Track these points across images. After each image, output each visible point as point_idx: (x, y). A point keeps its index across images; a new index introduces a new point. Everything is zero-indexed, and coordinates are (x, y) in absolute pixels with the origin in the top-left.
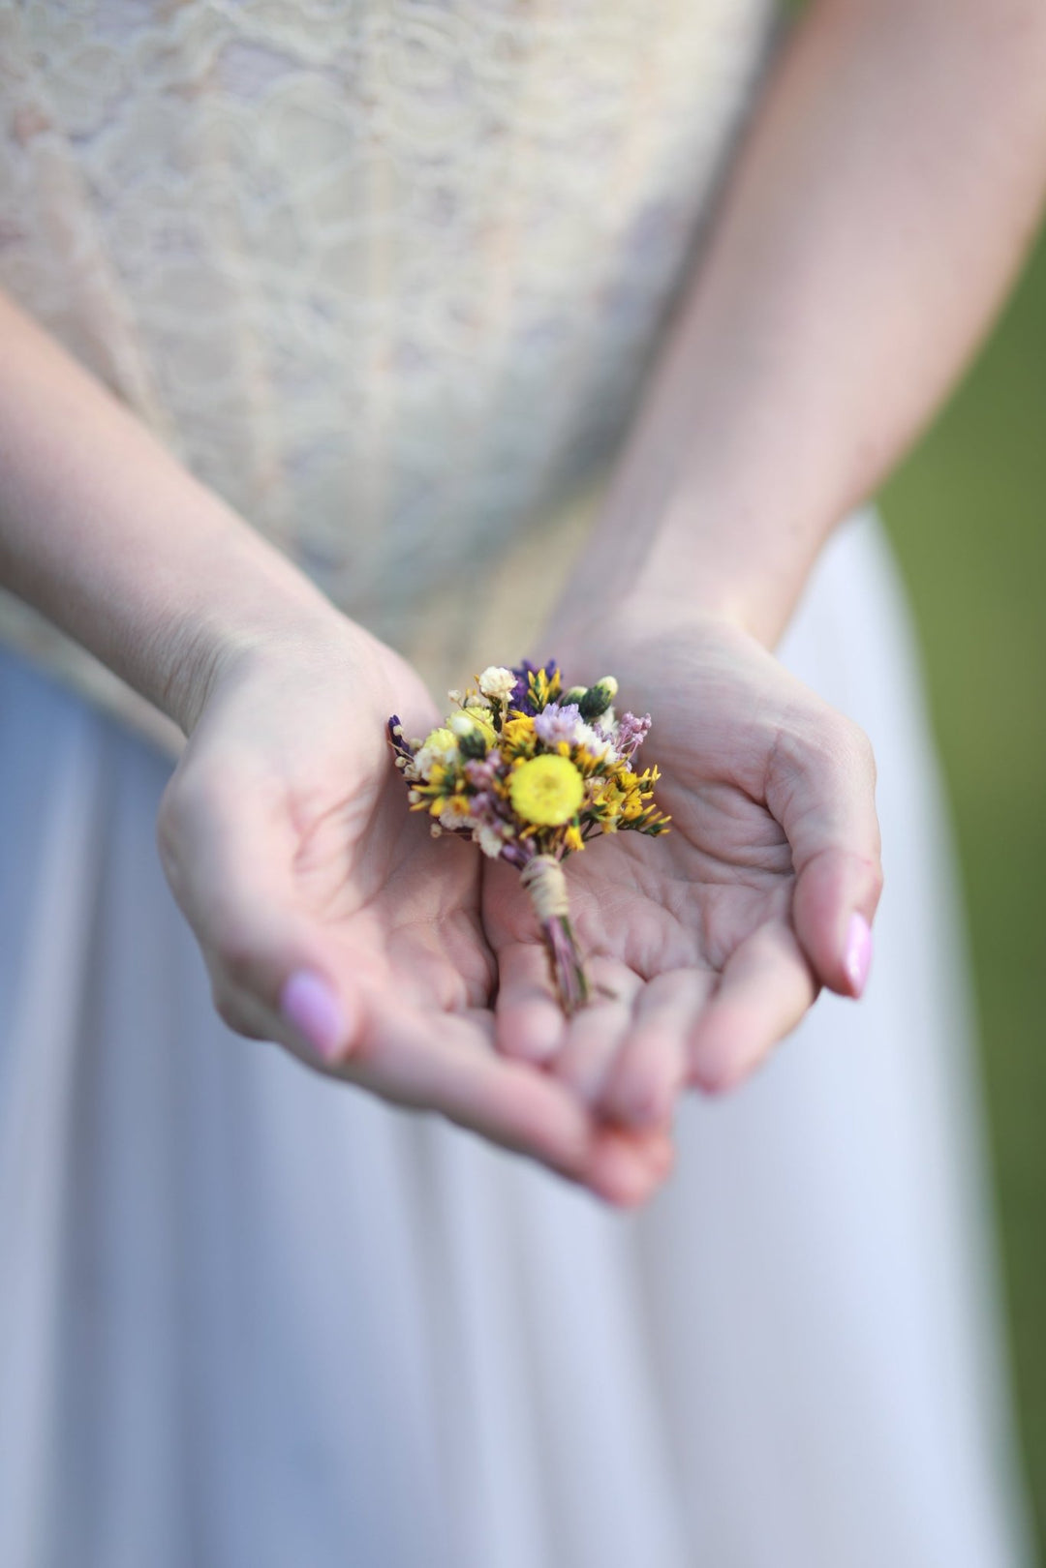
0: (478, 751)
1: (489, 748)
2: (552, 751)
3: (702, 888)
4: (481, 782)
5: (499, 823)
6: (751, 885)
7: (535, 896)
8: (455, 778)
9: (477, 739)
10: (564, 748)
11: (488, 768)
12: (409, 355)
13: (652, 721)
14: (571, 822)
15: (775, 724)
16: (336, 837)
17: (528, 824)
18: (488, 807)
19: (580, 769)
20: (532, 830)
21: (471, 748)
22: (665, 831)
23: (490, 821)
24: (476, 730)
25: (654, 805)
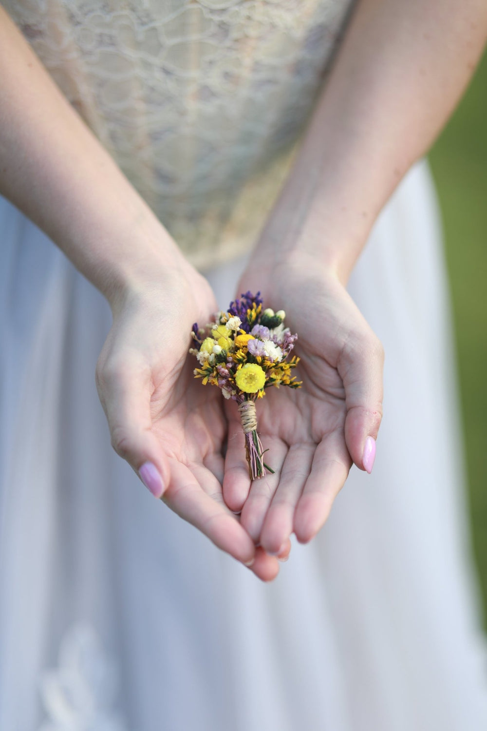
0: (224, 359)
2: (254, 361)
3: (312, 399)
4: (223, 374)
5: (230, 389)
6: (331, 403)
7: (243, 421)
8: (213, 369)
9: (224, 355)
10: (259, 359)
12: (206, 93)
13: (298, 337)
14: (260, 390)
15: (344, 340)
19: (264, 369)
20: (243, 393)
21: (221, 358)
22: (300, 387)
23: (227, 388)
25: (296, 377)
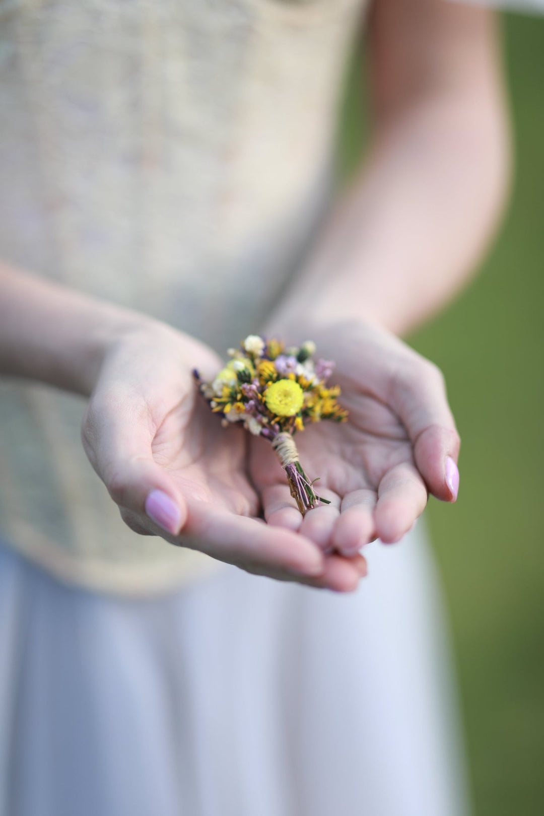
0: (247, 379)
1: (253, 378)
2: (286, 378)
4: (251, 394)
5: (260, 417)
7: (281, 454)
8: (236, 393)
9: (247, 373)
10: (292, 376)
11: (254, 387)
14: (297, 415)
16: (175, 426)
17: (275, 416)
18: (254, 408)
19: (301, 387)
20: (277, 419)
21: (243, 378)
22: (343, 419)
23: (255, 416)
24: (246, 368)
25: (338, 406)
